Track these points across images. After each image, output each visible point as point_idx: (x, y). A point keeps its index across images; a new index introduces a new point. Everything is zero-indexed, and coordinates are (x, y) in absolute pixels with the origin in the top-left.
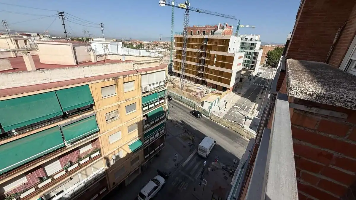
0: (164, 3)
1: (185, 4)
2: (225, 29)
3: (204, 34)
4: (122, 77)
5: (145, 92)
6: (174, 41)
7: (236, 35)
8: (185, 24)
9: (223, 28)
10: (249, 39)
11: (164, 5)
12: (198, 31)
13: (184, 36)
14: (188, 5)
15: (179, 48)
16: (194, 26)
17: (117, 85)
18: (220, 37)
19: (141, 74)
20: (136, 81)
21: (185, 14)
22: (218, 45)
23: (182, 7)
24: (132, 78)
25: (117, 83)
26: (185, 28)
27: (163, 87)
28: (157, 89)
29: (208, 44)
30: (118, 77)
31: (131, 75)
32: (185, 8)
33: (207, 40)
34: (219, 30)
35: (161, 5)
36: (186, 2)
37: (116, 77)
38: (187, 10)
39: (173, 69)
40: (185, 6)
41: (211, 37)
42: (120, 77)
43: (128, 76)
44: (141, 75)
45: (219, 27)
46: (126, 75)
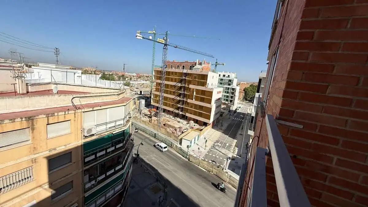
0: (142, 36)
1: (164, 39)
2: (203, 65)
3: (183, 68)
4: (45, 116)
5: (88, 135)
6: (154, 74)
7: (213, 71)
8: (164, 58)
9: (200, 64)
10: (227, 75)
11: (141, 38)
12: (178, 66)
13: (163, 69)
14: (166, 40)
15: (159, 81)
16: (174, 61)
17: (33, 129)
18: (199, 72)
19: (83, 110)
20: (72, 121)
21: (163, 49)
22: (197, 80)
23: (160, 42)
24: (65, 117)
25: (33, 125)
26: (164, 62)
27: (120, 126)
28: (111, 131)
29: (188, 78)
30: (35, 116)
31: (64, 113)
32: (164, 43)
33: (186, 75)
34: (197, 66)
35: (138, 37)
36: (164, 38)
37: (30, 117)
38: (166, 45)
39: (152, 101)
40: (163, 41)
41: (189, 71)
42: (40, 116)
43: (56, 114)
44: (83, 112)
45: (197, 63)
46: (54, 114)
